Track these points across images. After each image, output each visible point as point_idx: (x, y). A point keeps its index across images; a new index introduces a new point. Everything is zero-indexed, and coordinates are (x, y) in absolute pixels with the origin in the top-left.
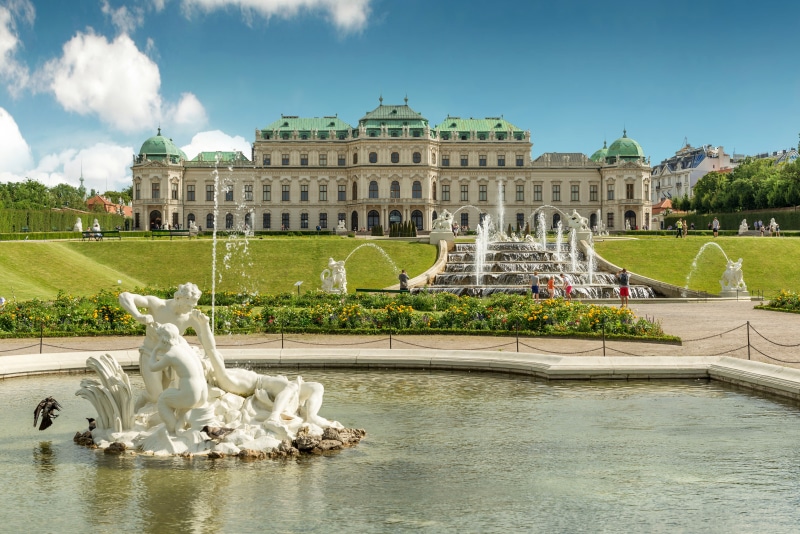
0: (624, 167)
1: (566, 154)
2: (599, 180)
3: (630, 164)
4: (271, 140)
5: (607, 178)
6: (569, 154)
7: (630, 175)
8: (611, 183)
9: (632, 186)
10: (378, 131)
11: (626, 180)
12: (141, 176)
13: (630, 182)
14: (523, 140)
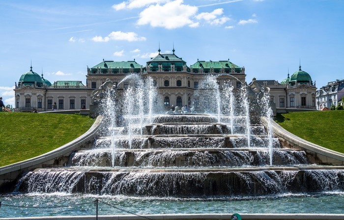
0: (300, 87)
1: (265, 81)
2: (285, 95)
3: (304, 86)
4: (96, 74)
5: (290, 93)
6: (267, 81)
7: (304, 91)
8: (293, 96)
9: (305, 98)
10: (157, 68)
11: (301, 95)
12: (19, 95)
13: (303, 96)
14: (241, 73)
